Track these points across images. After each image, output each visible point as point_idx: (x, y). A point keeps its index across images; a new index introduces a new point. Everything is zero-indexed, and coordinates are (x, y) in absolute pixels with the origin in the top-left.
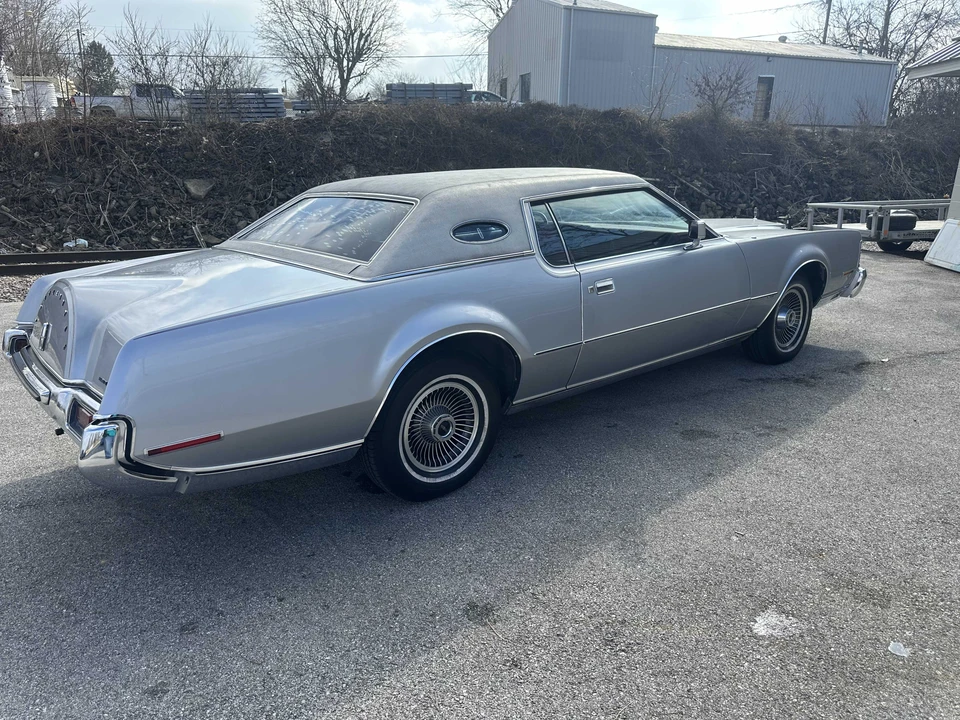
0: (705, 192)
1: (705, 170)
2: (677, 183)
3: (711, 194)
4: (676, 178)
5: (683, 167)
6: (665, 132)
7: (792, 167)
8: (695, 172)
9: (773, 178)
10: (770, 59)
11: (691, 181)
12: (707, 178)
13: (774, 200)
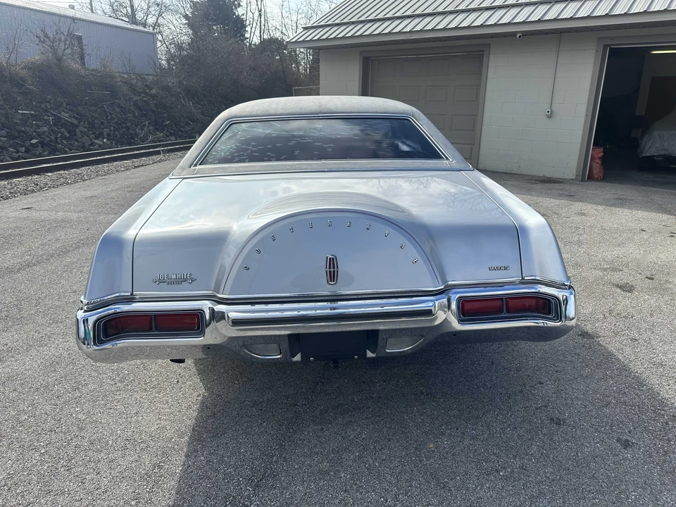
0: (76, 122)
1: (67, 104)
2: (49, 114)
3: (79, 122)
4: (48, 111)
5: (49, 102)
6: (23, 73)
7: (126, 101)
8: (60, 106)
9: (118, 110)
10: (76, 21)
11: (60, 113)
12: (71, 110)
13: (124, 125)
